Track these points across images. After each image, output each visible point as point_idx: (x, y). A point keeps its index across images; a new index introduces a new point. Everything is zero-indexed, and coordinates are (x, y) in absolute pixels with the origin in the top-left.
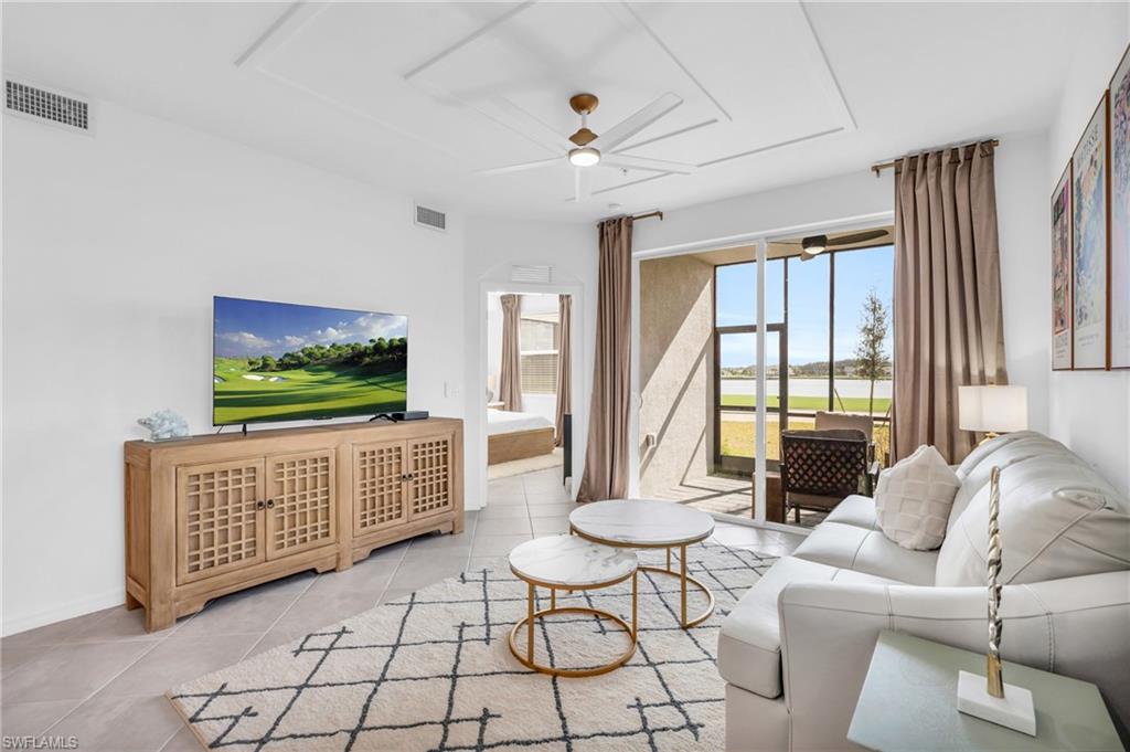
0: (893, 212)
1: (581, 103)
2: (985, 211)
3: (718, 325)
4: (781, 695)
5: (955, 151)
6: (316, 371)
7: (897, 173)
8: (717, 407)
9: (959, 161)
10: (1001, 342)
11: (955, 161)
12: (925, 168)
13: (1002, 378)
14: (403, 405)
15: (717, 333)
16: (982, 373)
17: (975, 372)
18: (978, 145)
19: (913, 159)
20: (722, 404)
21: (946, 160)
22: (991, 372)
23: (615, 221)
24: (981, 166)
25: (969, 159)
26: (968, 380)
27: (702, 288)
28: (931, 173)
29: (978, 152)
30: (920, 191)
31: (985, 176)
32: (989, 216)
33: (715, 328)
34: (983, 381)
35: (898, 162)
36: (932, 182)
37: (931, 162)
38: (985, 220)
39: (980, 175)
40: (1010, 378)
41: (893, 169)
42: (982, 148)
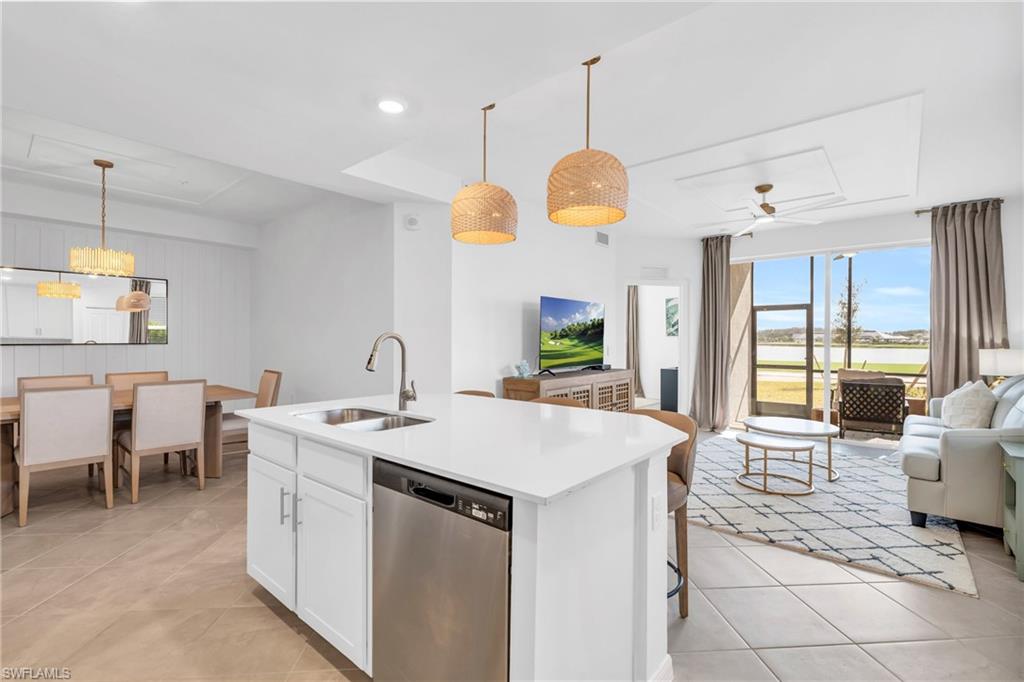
0: (930, 239)
1: (763, 189)
2: (994, 243)
3: (755, 305)
4: (939, 480)
5: (974, 204)
6: (572, 339)
7: (934, 216)
8: (754, 366)
9: (977, 212)
10: (1005, 322)
11: (974, 211)
12: (953, 214)
13: (1006, 344)
14: (601, 360)
15: (754, 310)
16: (992, 341)
17: (987, 340)
18: (991, 203)
19: (946, 208)
20: (758, 363)
21: (968, 210)
22: (998, 340)
23: (717, 238)
24: (992, 216)
25: (984, 210)
26: (982, 345)
27: (746, 277)
28: (958, 218)
29: (990, 207)
30: (950, 228)
31: (994, 221)
32: (997, 246)
33: (752, 306)
34: (993, 346)
35: (935, 210)
36: (958, 223)
37: (958, 211)
38: (994, 248)
39: (992, 220)
40: (1011, 345)
41: (930, 214)
42: (993, 204)
